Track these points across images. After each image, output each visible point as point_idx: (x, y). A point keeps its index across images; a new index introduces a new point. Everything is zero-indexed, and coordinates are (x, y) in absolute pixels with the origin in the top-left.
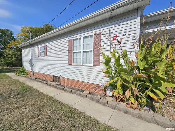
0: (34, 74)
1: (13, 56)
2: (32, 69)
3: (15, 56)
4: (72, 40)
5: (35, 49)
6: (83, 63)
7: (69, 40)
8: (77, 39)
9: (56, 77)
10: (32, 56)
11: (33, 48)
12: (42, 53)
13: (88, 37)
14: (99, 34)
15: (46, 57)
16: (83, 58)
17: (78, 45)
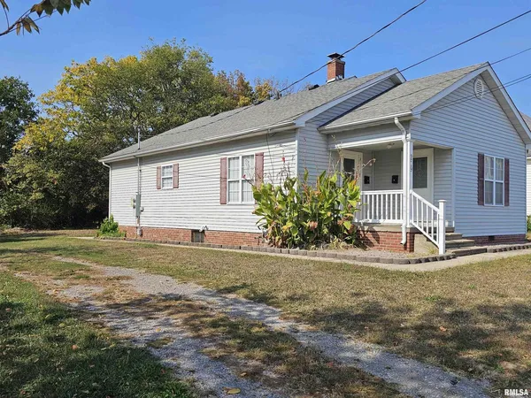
0: (144, 234)
1: (34, 186)
2: (139, 222)
3: (40, 185)
4: (225, 159)
5: (150, 170)
6: (242, 200)
7: (221, 159)
8: (234, 158)
9: (197, 231)
10: (139, 188)
11: (143, 168)
12: (165, 182)
13: (248, 156)
14: (262, 155)
15: (175, 190)
16: (242, 192)
17: (236, 168)
